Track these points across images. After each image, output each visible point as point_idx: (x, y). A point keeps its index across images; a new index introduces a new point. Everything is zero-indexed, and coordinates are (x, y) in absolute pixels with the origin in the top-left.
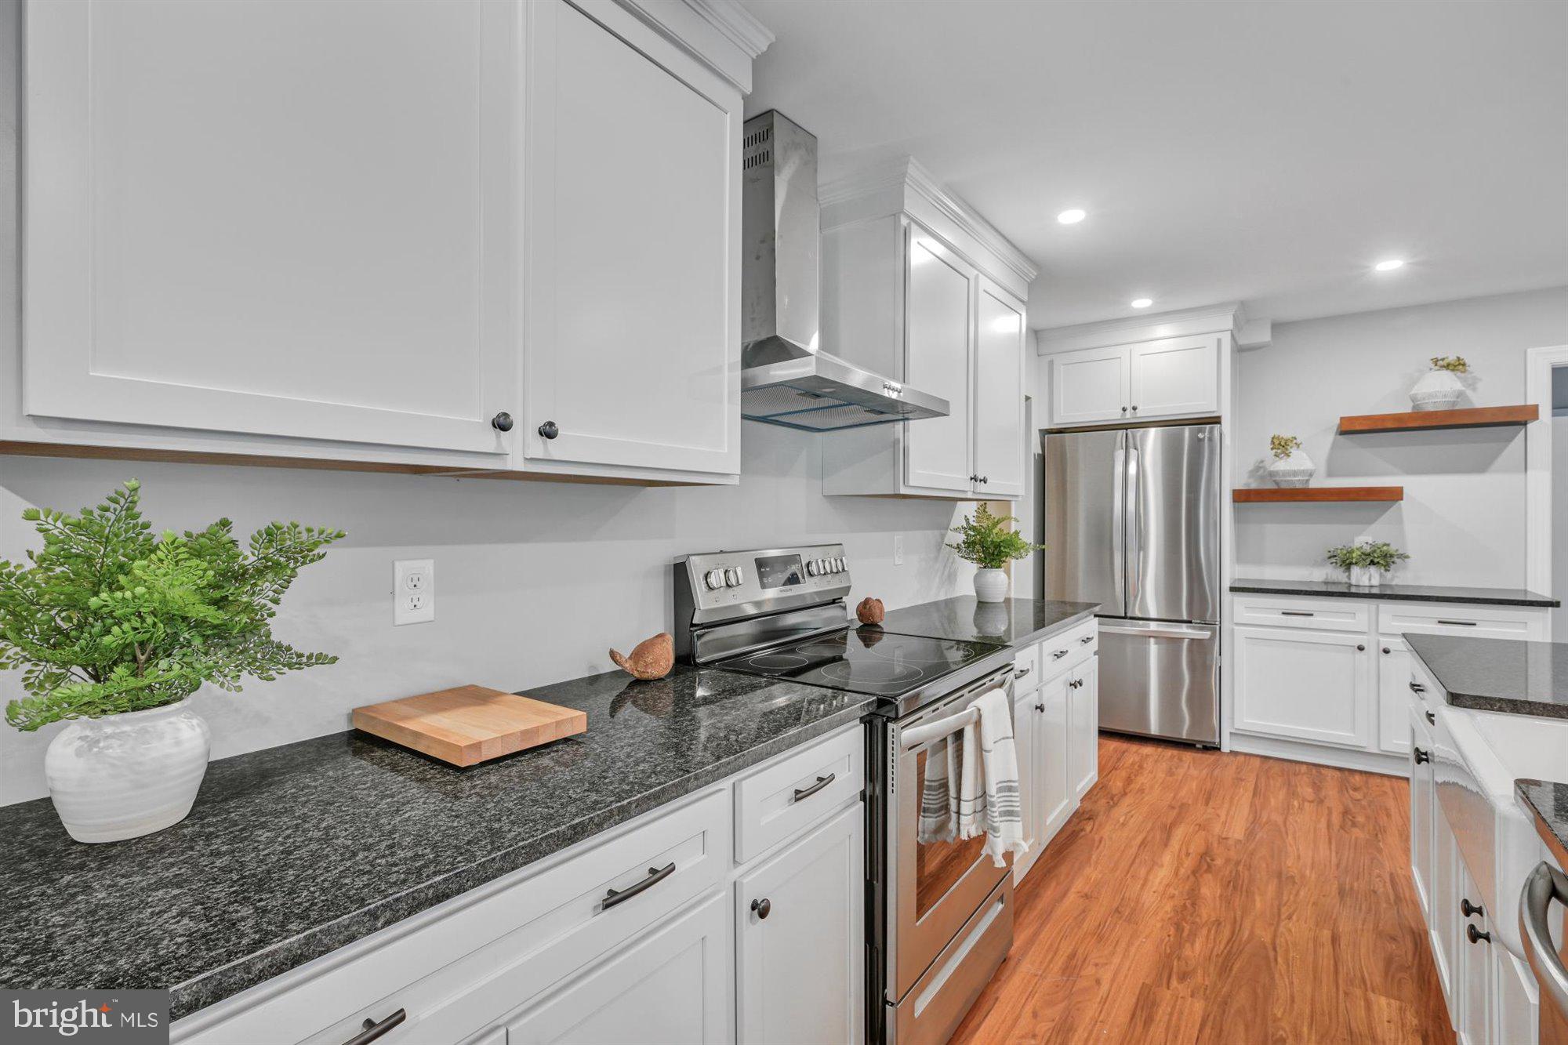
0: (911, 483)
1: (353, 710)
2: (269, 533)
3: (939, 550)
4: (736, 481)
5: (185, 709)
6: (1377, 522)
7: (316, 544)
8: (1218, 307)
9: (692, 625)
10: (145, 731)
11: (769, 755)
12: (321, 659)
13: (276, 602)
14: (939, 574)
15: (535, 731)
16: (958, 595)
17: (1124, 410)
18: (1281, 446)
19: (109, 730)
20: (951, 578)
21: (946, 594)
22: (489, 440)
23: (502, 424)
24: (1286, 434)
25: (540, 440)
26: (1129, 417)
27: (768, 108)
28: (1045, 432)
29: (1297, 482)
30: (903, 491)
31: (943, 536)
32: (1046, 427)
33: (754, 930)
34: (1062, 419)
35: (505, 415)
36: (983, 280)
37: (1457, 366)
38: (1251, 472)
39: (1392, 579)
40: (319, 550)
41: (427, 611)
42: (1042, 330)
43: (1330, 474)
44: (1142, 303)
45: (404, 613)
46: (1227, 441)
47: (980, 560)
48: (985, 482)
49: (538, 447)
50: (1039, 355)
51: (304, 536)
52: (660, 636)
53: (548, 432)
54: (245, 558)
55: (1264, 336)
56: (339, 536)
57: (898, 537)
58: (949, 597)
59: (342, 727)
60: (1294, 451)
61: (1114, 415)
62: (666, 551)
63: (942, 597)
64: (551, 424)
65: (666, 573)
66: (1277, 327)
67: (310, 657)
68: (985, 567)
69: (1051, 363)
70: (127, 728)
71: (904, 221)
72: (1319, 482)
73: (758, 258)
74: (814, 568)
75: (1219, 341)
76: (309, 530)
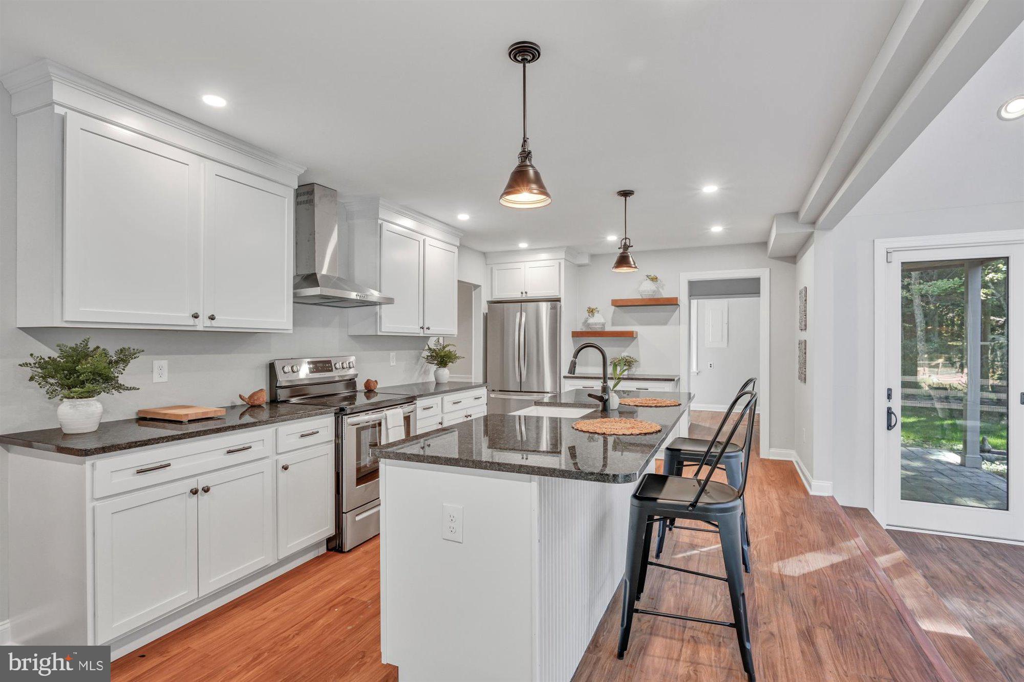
0: (383, 330)
1: (139, 411)
2: (121, 350)
3: (418, 360)
4: (291, 332)
5: (95, 400)
6: (630, 346)
7: (135, 354)
8: (560, 247)
9: (277, 387)
10: (88, 404)
11: (289, 420)
12: (134, 389)
13: (124, 370)
14: (418, 371)
15: (207, 413)
16: (428, 381)
17: (522, 293)
18: (591, 311)
19: (78, 403)
20: (426, 372)
21: (423, 380)
22: (191, 321)
23: (196, 316)
24: (593, 307)
25: (209, 321)
26: (524, 297)
27: (313, 182)
28: (491, 303)
29: (598, 328)
30: (379, 333)
31: (421, 353)
32: (490, 299)
33: (283, 475)
34: (498, 296)
35: (197, 313)
36: (428, 239)
37: (654, 279)
38: (583, 323)
39: (635, 372)
40: (137, 355)
41: (165, 378)
42: (487, 253)
43: (613, 324)
44: (523, 245)
45: (156, 378)
46: (563, 309)
47: (437, 364)
48: (429, 329)
49: (208, 323)
50: (486, 265)
51: (132, 351)
52: (261, 390)
53: (212, 318)
54: (113, 357)
55: (585, 260)
56: (143, 351)
57: (393, 354)
58: (424, 381)
59: (134, 417)
60: (596, 314)
61: (517, 295)
62: (267, 358)
63: (420, 381)
64: (213, 315)
65: (266, 368)
66: (593, 256)
67: (131, 388)
68: (440, 367)
69: (492, 268)
70: (83, 403)
71: (380, 222)
72: (609, 328)
73: (309, 241)
74: (337, 366)
75: (560, 263)
76: (134, 350)
